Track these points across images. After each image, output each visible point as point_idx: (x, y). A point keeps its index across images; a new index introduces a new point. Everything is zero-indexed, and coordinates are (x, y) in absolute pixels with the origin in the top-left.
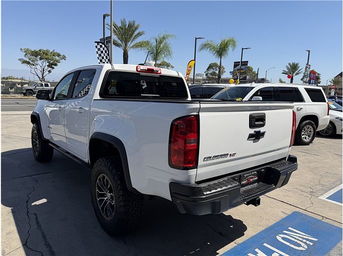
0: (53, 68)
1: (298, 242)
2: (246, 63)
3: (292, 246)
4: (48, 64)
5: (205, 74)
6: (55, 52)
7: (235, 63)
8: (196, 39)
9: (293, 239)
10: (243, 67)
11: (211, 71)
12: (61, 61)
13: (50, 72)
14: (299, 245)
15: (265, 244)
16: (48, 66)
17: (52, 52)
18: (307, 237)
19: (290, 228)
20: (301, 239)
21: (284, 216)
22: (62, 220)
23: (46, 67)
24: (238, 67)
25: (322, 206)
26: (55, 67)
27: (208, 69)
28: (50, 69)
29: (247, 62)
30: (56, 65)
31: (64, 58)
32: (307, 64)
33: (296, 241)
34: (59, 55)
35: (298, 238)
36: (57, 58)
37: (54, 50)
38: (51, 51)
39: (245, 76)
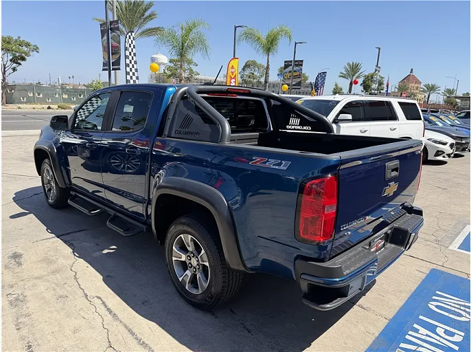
0: (20, 64)
1: (456, 310)
2: (299, 63)
3: (451, 316)
4: (11, 57)
5: (239, 76)
6: (21, 39)
7: (285, 62)
8: (236, 28)
9: (449, 307)
10: (295, 68)
11: (247, 72)
12: (31, 53)
13: (14, 69)
14: (460, 315)
15: (421, 317)
16: (11, 60)
17: (16, 40)
18: (463, 303)
19: (437, 292)
20: (459, 307)
21: (424, 276)
22: (143, 303)
23: (9, 63)
24: (290, 68)
25: (458, 259)
26: (21, 62)
27: (243, 69)
28: (15, 65)
29: (302, 61)
30: (23, 59)
31: (36, 49)
32: (377, 66)
33: (453, 309)
34: (28, 45)
35: (453, 305)
36: (25, 49)
37: (19, 38)
38: (15, 38)
39: (299, 80)
